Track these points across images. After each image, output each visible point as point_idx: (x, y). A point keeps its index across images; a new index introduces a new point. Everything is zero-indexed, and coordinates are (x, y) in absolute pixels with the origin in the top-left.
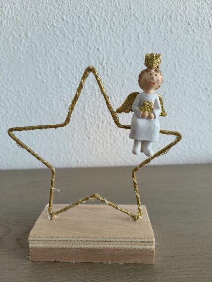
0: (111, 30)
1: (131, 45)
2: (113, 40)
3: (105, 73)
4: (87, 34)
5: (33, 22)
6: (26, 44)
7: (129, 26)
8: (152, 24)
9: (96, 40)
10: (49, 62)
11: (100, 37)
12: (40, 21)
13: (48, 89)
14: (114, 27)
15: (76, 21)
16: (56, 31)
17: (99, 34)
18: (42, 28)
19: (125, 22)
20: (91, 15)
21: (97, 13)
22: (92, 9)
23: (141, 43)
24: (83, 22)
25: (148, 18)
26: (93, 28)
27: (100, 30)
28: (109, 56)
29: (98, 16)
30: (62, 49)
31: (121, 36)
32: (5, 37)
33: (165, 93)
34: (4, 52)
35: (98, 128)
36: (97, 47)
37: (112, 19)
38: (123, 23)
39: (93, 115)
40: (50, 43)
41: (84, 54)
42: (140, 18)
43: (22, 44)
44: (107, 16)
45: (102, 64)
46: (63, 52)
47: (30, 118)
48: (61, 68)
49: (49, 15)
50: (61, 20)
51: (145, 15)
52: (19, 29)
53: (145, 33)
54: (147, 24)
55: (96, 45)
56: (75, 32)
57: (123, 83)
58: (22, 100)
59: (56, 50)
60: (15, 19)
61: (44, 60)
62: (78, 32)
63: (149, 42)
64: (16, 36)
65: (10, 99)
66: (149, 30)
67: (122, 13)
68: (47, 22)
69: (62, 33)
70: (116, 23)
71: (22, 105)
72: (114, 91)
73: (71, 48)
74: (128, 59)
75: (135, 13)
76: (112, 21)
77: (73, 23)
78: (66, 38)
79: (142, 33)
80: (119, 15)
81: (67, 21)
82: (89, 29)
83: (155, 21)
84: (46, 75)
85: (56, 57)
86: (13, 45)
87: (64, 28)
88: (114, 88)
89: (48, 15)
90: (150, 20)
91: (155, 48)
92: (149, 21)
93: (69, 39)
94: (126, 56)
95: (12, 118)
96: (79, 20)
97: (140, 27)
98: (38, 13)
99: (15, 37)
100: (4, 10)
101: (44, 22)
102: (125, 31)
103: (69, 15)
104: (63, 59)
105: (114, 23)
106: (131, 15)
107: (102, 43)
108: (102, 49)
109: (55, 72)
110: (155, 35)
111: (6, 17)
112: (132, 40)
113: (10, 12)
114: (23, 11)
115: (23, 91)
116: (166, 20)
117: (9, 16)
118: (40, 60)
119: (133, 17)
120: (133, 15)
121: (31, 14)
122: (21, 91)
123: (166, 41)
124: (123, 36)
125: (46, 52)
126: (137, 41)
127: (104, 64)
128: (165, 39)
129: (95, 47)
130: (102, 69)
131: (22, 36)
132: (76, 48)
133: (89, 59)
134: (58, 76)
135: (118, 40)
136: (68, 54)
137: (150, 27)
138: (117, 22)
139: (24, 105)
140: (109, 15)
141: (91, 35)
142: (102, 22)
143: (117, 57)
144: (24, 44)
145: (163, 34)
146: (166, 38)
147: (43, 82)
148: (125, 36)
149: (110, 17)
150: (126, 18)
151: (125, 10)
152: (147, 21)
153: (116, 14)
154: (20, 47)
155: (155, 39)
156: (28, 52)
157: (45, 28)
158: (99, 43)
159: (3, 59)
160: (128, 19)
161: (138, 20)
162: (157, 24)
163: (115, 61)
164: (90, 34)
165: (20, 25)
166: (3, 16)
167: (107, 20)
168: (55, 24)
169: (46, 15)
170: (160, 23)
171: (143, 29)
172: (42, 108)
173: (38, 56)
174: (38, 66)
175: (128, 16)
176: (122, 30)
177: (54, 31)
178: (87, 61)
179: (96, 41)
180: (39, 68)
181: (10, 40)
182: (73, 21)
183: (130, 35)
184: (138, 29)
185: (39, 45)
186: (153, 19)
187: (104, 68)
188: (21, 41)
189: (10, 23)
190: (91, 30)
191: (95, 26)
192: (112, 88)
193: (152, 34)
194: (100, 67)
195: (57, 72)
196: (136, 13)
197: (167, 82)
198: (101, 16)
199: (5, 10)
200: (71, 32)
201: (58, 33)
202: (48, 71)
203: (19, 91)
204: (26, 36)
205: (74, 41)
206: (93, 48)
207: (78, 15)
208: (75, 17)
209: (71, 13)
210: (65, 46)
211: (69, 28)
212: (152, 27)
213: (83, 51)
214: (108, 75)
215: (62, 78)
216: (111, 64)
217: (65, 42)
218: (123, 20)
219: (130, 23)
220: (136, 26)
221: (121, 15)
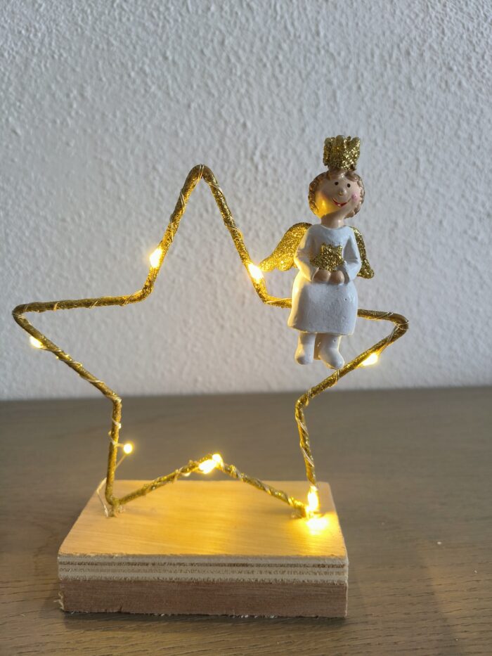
0: (274, 82)
1: (320, 115)
2: (278, 104)
3: (259, 179)
4: (219, 90)
5: (97, 63)
6: (80, 112)
7: (313, 73)
8: (366, 69)
9: (240, 104)
10: (132, 152)
11: (249, 98)
12: (114, 61)
13: (129, 215)
14: (280, 77)
15: (195, 61)
16: (150, 83)
17: (247, 91)
18: (117, 77)
19: (305, 65)
20: (229, 49)
21: (242, 43)
22: (231, 34)
23: (342, 112)
24: (212, 63)
25: (358, 55)
26: (233, 78)
27: (249, 84)
28: (268, 141)
29: (244, 50)
30: (163, 125)
31: (296, 97)
32: (33, 97)
33: (396, 224)
34: (31, 131)
35: (243, 303)
36: (242, 121)
37: (277, 58)
38: (301, 66)
39: (231, 273)
40: (136, 112)
41: (213, 136)
42: (339, 54)
43: (73, 113)
44: (264, 49)
45: (252, 159)
46: (165, 131)
47: (87, 280)
48: (160, 168)
49: (135, 48)
50: (161, 58)
51: (352, 49)
52: (65, 79)
53: (350, 89)
54: (355, 68)
55: (239, 115)
56: (192, 87)
57: (300, 201)
58: (70, 240)
59: (149, 126)
60: (56, 57)
61: (122, 151)
62: (199, 86)
63: (359, 109)
64: (59, 94)
65: (42, 239)
66: (360, 81)
67: (299, 44)
68: (130, 64)
69: (164, 88)
70: (286, 66)
71: (71, 252)
72: (279, 220)
73: (182, 123)
74: (312, 147)
75: (328, 44)
76: (277, 63)
77: (189, 66)
78: (171, 100)
79: (344, 88)
80: (291, 49)
81: (174, 62)
82: (224, 81)
83: (372, 61)
84: (125, 182)
85: (148, 143)
86: (50, 116)
87: (169, 77)
88: (280, 212)
89: (131, 47)
90: (362, 61)
91: (374, 122)
92: (359, 61)
93: (178, 101)
94: (306, 141)
95: (48, 280)
96: (202, 60)
97: (340, 75)
98: (109, 43)
99: (57, 96)
100: (31, 36)
101: (122, 64)
102: (305, 85)
103: (179, 48)
104: (165, 147)
105: (280, 65)
106: (318, 49)
107: (253, 112)
108: (253, 123)
109: (146, 176)
110: (374, 94)
111: (36, 51)
112: (322, 104)
113: (47, 40)
114: (75, 39)
115: (73, 219)
116: (397, 59)
117: (43, 50)
118: (114, 150)
119: (323, 52)
120: (324, 47)
121: (93, 46)
122: (68, 219)
123: (397, 107)
124: (300, 95)
125: (125, 130)
126: (332, 108)
127: (257, 158)
128: (395, 102)
129: (237, 121)
130: (253, 169)
131: (72, 95)
132: (194, 122)
133: (223, 147)
134: (153, 186)
135: (289, 106)
136: (176, 134)
137: (362, 75)
138: (288, 65)
139: (74, 251)
140: (270, 48)
141: (230, 93)
142: (254, 65)
143: (287, 143)
144: (77, 113)
145: (390, 93)
146: (398, 101)
147: (119, 198)
148: (306, 95)
149: (272, 52)
150: (308, 55)
151: (306, 38)
152: (354, 61)
153: (285, 46)
154: (69, 119)
155: (374, 102)
156: (85, 131)
157: (126, 78)
158: (247, 111)
159: (28, 148)
160: (313, 57)
161: (334, 59)
162: (377, 68)
163: (282, 152)
164: (227, 91)
165: (69, 69)
166: (30, 49)
167: (265, 60)
168: (147, 69)
169: (127, 47)
170: (385, 66)
171: (347, 79)
172: (115, 258)
173: (107, 140)
174: (108, 163)
175: (314, 50)
176: (299, 81)
177: (146, 84)
178: (218, 151)
179: (240, 107)
180: (111, 167)
181: (46, 103)
182: (188, 62)
183: (317, 94)
184: (335, 81)
185: (110, 116)
186: (369, 57)
187: (257, 168)
188: (71, 106)
189: (45, 66)
190: (228, 83)
191: (239, 73)
192: (275, 213)
193: (367, 90)
194: (249, 164)
195: (151, 177)
196: (331, 45)
197: (400, 198)
198: (251, 51)
199: (35, 35)
200: (183, 87)
201: (154, 88)
202: (131, 173)
203: (64, 220)
204: (82, 95)
205: (189, 106)
206: (233, 122)
207: (199, 48)
208: (193, 53)
209: (183, 44)
210: (169, 118)
211: (179, 79)
212: (366, 74)
213: (209, 130)
214: (266, 184)
215: (163, 190)
216: (273, 158)
217: (170, 108)
218: (302, 60)
219: (317, 66)
220: (329, 72)
221: (296, 48)
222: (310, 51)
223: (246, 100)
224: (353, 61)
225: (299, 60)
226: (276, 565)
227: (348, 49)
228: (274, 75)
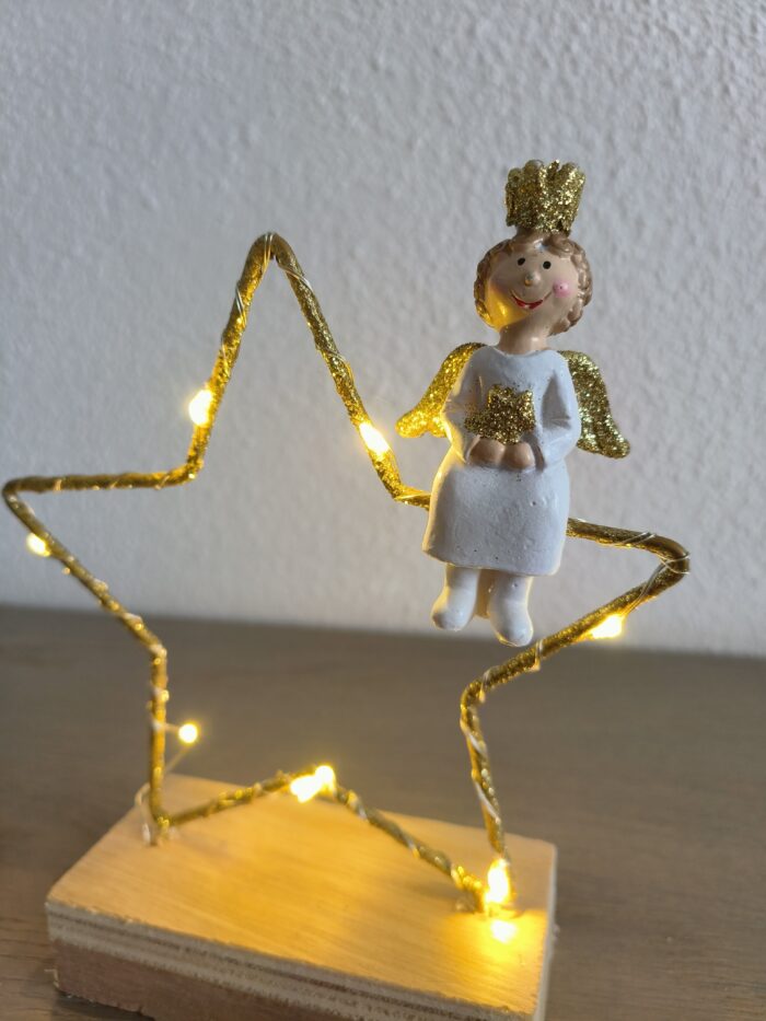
0: (560, 91)
1: (646, 145)
2: (569, 130)
4: (462, 114)
11: (516, 124)
14: (574, 81)
15: (423, 68)
17: (512, 111)
19: (621, 57)
20: (483, 41)
21: (506, 28)
22: (484, 14)
23: (690, 137)
24: (451, 68)
25: (725, 31)
26: (488, 91)
27: (517, 98)
29: (509, 39)
36: (500, 165)
37: (567, 48)
38: (613, 58)
41: (448, 194)
42: (686, 32)
44: (545, 35)
48: (361, 253)
50: (367, 70)
51: (711, 20)
53: (707, 93)
54: (720, 56)
55: (495, 155)
56: (416, 111)
62: (429, 111)
63: (725, 128)
66: (726, 78)
67: (609, 21)
70: (586, 61)
73: (398, 176)
74: (628, 204)
75: (665, 16)
76: (568, 57)
77: (413, 76)
78: (382, 137)
79: (696, 92)
80: (595, 30)
81: (389, 74)
82: (472, 97)
83: (753, 39)
87: (380, 100)
90: (732, 41)
92: (725, 42)
94: (619, 194)
96: (436, 65)
97: (688, 71)
102: (620, 93)
106: (647, 27)
107: (521, 147)
109: (337, 268)
110: (755, 100)
112: (651, 125)
119: (655, 31)
120: (657, 23)
126: (671, 130)
129: (492, 165)
132: (418, 172)
133: (467, 213)
135: (588, 131)
136: (388, 194)
137: (732, 67)
138: (588, 60)
140: (556, 31)
141: (481, 119)
142: (526, 64)
148: (621, 110)
149: (559, 39)
150: (627, 38)
151: (624, 9)
152: (717, 43)
153: (584, 27)
155: (755, 115)
160: (636, 42)
164: (476, 116)
167: (546, 53)
168: (345, 88)
171: (701, 76)
175: (637, 29)
176: (609, 86)
177: (343, 115)
178: (457, 219)
182: (412, 69)
183: (641, 108)
184: (678, 82)
186: (747, 31)
190: (480, 99)
191: (498, 82)
193: (741, 95)
196: (672, 16)
198: (522, 42)
200: (401, 113)
201: (354, 120)
205: (410, 146)
206: (486, 167)
207: (430, 44)
208: (421, 53)
209: (405, 40)
210: (377, 169)
212: (739, 65)
213: (444, 184)
218: (614, 48)
219: (642, 56)
220: (667, 65)
221: (603, 27)
222: (630, 32)
223: (510, 129)
224: (714, 43)
225: (610, 50)
226: (395, 1002)
227: (705, 21)
228: (563, 81)
